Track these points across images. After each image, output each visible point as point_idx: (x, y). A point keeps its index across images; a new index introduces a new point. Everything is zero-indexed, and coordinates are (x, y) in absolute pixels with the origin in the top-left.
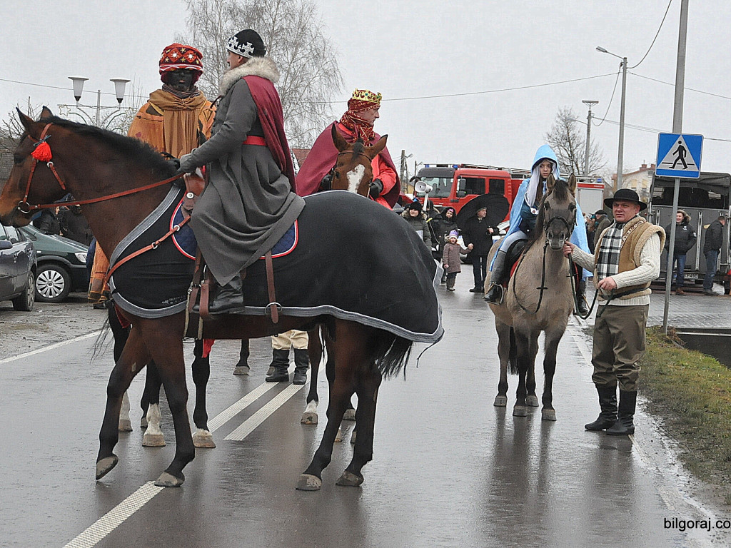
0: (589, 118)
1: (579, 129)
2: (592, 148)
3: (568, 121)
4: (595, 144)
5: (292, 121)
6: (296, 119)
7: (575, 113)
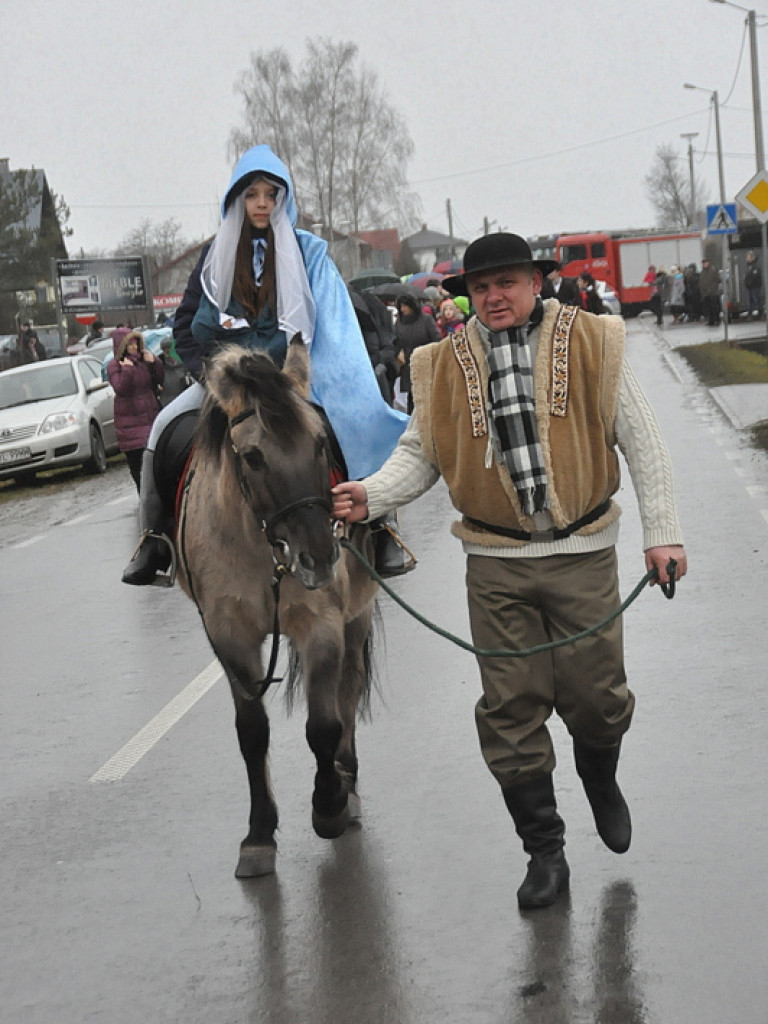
0: (690, 153)
1: (681, 167)
2: (698, 186)
3: (668, 160)
4: (701, 180)
5: (369, 206)
6: (373, 202)
7: (675, 149)
